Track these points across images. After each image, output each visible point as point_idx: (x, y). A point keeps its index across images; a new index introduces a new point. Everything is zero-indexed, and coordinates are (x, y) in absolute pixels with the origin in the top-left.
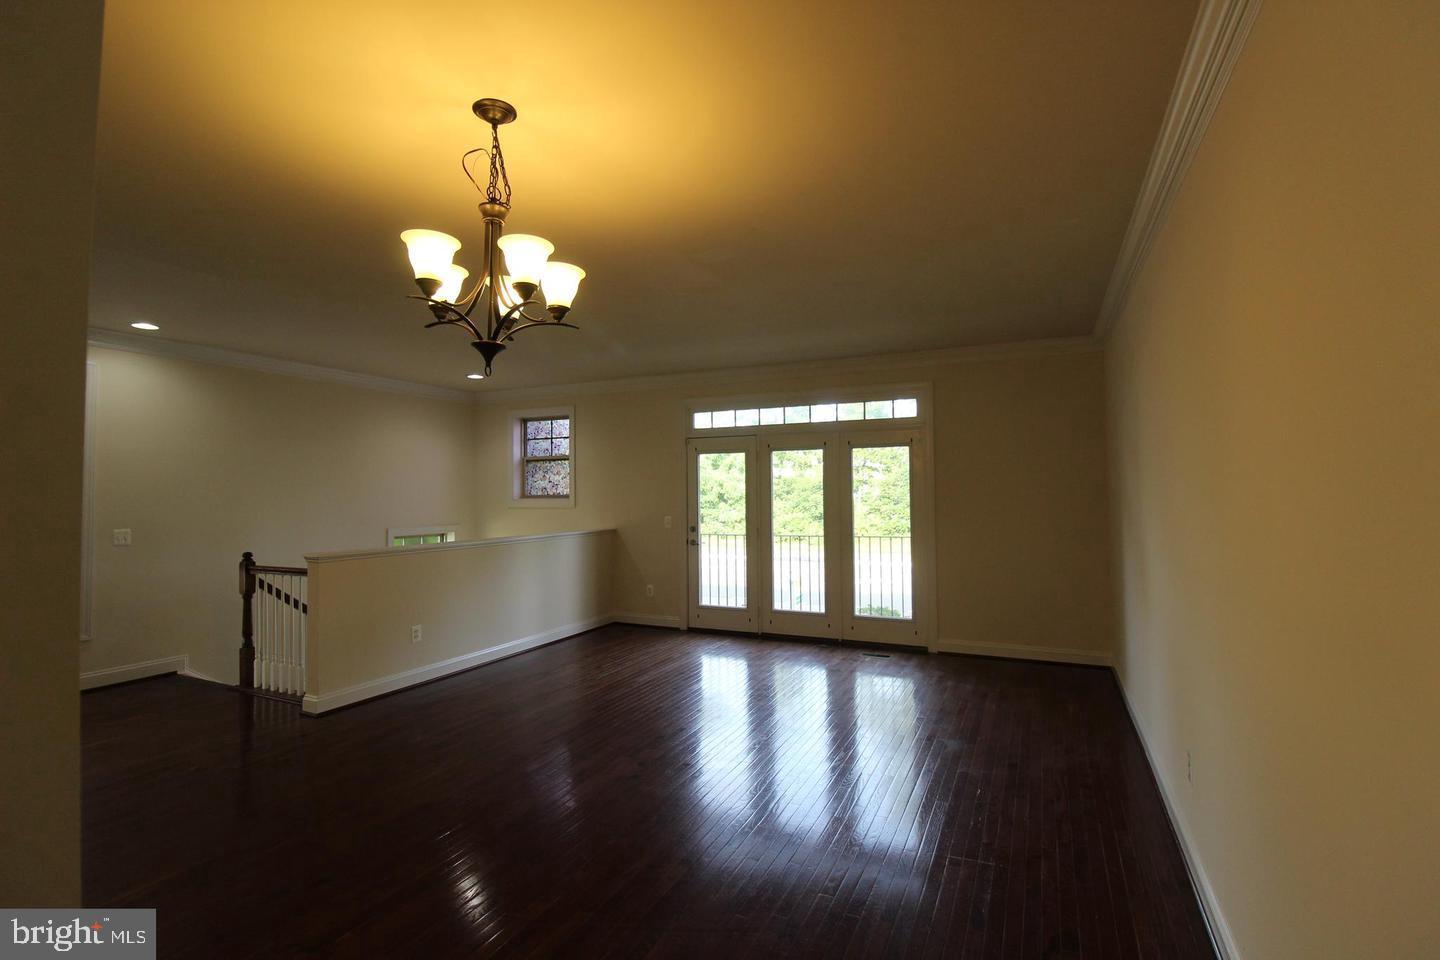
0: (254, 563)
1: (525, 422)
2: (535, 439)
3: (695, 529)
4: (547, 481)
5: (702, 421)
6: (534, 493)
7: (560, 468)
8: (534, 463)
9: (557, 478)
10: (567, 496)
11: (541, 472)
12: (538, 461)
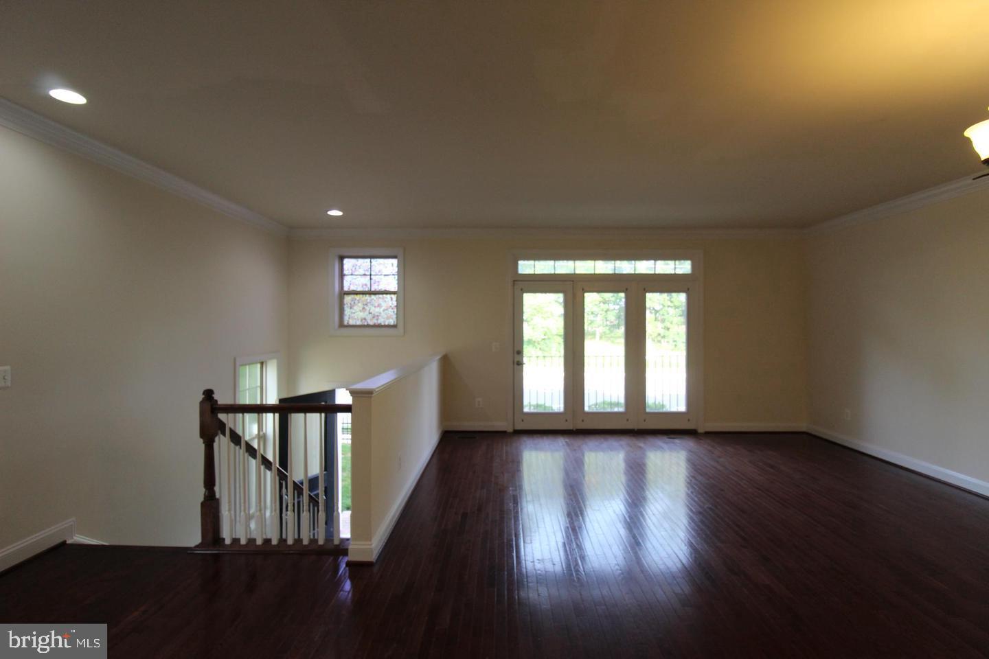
0: (216, 401)
1: (342, 258)
2: (352, 275)
3: (520, 352)
4: (367, 313)
5: (526, 267)
6: (352, 322)
7: (381, 301)
8: (352, 296)
9: (377, 310)
10: (394, 326)
11: (360, 304)
12: (357, 294)
